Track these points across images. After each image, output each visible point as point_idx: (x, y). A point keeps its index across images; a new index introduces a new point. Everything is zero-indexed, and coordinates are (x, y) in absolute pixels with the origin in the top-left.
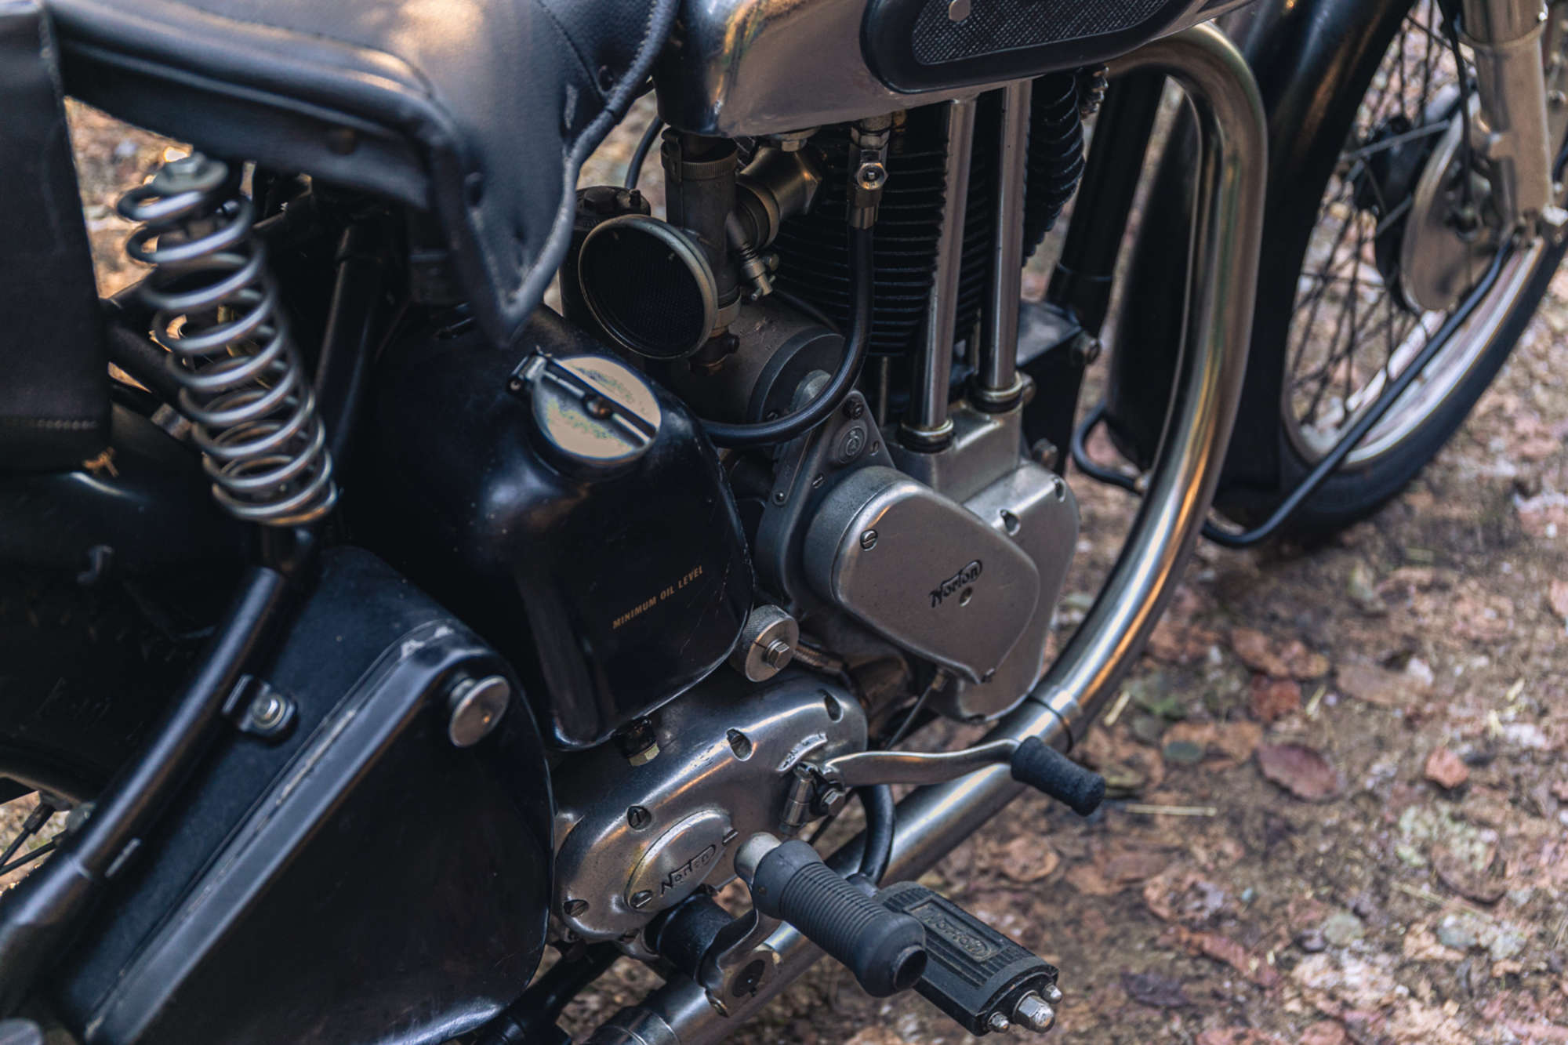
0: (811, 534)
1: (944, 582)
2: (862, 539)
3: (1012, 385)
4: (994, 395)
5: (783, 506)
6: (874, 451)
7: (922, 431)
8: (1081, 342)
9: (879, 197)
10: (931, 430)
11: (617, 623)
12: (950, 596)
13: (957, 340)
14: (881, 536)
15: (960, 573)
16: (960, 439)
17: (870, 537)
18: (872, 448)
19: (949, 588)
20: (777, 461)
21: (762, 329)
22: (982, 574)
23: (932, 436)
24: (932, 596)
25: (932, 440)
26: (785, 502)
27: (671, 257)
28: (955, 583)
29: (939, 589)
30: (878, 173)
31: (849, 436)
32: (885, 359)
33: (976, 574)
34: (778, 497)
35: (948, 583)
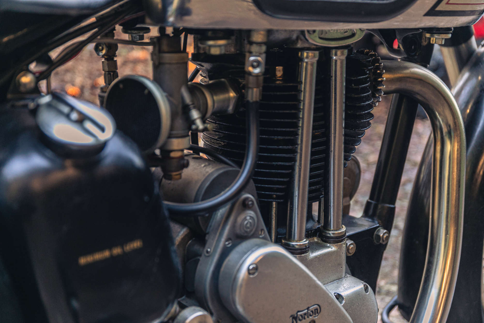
0: (222, 269)
1: (299, 312)
2: (249, 270)
3: (340, 229)
4: (331, 233)
5: (209, 255)
6: (261, 235)
7: (292, 242)
8: (379, 230)
9: (261, 78)
10: (297, 242)
11: (83, 261)
12: (302, 322)
13: (311, 200)
14: (260, 269)
15: (308, 309)
16: (312, 252)
17: (253, 268)
18: (260, 233)
19: (301, 316)
20: (208, 233)
21: (204, 166)
22: (321, 313)
23: (297, 245)
24: (291, 318)
25: (297, 247)
26: (210, 254)
27: (146, 92)
28: (305, 314)
29: (296, 315)
30: (259, 64)
31: (245, 219)
32: (274, 203)
33: (317, 313)
34: (207, 252)
35: (301, 313)
